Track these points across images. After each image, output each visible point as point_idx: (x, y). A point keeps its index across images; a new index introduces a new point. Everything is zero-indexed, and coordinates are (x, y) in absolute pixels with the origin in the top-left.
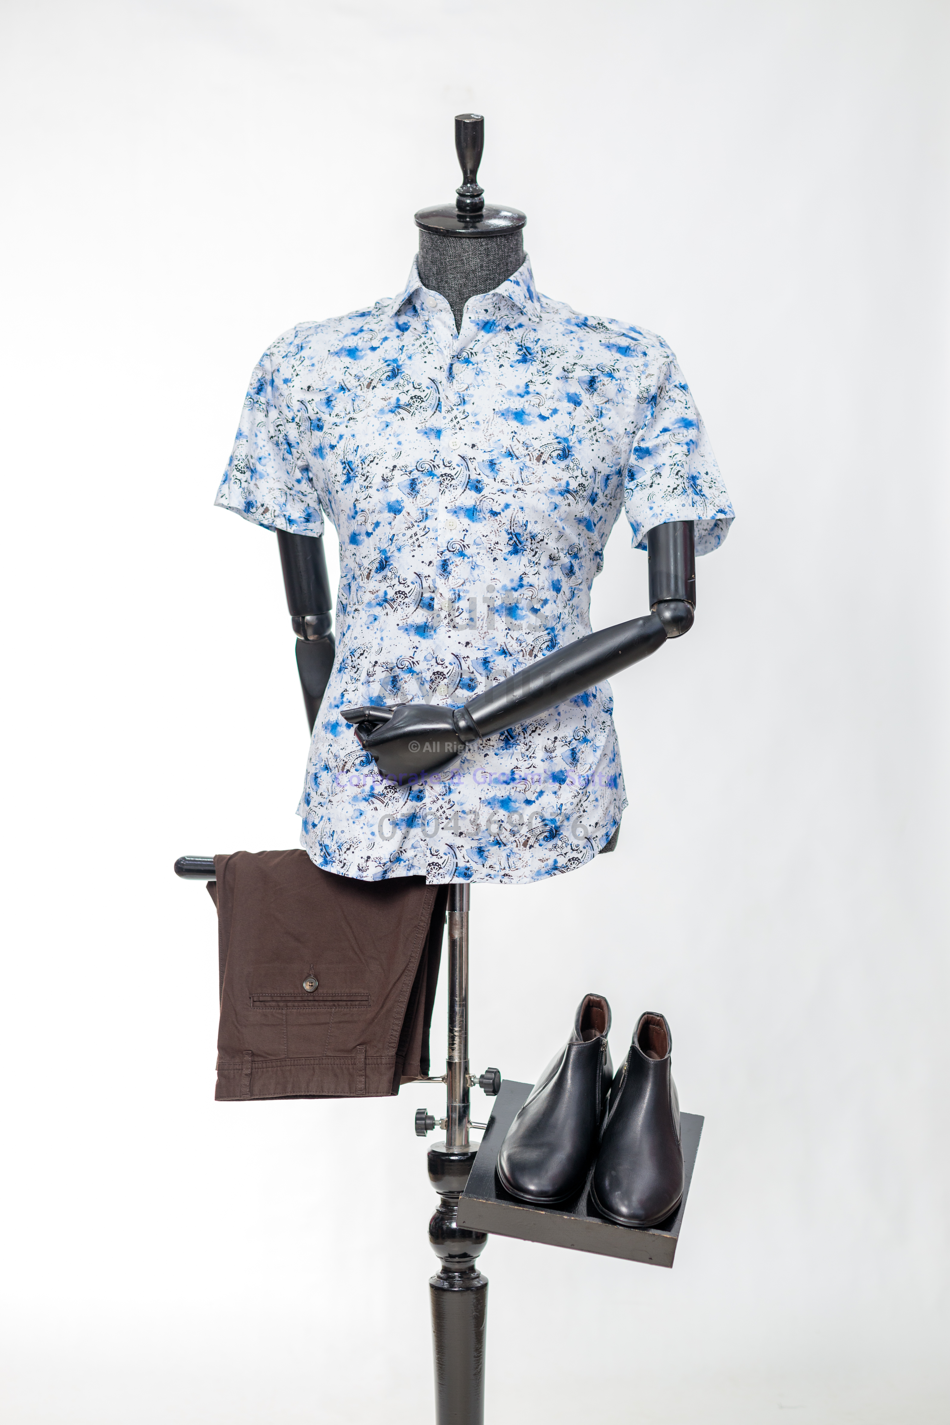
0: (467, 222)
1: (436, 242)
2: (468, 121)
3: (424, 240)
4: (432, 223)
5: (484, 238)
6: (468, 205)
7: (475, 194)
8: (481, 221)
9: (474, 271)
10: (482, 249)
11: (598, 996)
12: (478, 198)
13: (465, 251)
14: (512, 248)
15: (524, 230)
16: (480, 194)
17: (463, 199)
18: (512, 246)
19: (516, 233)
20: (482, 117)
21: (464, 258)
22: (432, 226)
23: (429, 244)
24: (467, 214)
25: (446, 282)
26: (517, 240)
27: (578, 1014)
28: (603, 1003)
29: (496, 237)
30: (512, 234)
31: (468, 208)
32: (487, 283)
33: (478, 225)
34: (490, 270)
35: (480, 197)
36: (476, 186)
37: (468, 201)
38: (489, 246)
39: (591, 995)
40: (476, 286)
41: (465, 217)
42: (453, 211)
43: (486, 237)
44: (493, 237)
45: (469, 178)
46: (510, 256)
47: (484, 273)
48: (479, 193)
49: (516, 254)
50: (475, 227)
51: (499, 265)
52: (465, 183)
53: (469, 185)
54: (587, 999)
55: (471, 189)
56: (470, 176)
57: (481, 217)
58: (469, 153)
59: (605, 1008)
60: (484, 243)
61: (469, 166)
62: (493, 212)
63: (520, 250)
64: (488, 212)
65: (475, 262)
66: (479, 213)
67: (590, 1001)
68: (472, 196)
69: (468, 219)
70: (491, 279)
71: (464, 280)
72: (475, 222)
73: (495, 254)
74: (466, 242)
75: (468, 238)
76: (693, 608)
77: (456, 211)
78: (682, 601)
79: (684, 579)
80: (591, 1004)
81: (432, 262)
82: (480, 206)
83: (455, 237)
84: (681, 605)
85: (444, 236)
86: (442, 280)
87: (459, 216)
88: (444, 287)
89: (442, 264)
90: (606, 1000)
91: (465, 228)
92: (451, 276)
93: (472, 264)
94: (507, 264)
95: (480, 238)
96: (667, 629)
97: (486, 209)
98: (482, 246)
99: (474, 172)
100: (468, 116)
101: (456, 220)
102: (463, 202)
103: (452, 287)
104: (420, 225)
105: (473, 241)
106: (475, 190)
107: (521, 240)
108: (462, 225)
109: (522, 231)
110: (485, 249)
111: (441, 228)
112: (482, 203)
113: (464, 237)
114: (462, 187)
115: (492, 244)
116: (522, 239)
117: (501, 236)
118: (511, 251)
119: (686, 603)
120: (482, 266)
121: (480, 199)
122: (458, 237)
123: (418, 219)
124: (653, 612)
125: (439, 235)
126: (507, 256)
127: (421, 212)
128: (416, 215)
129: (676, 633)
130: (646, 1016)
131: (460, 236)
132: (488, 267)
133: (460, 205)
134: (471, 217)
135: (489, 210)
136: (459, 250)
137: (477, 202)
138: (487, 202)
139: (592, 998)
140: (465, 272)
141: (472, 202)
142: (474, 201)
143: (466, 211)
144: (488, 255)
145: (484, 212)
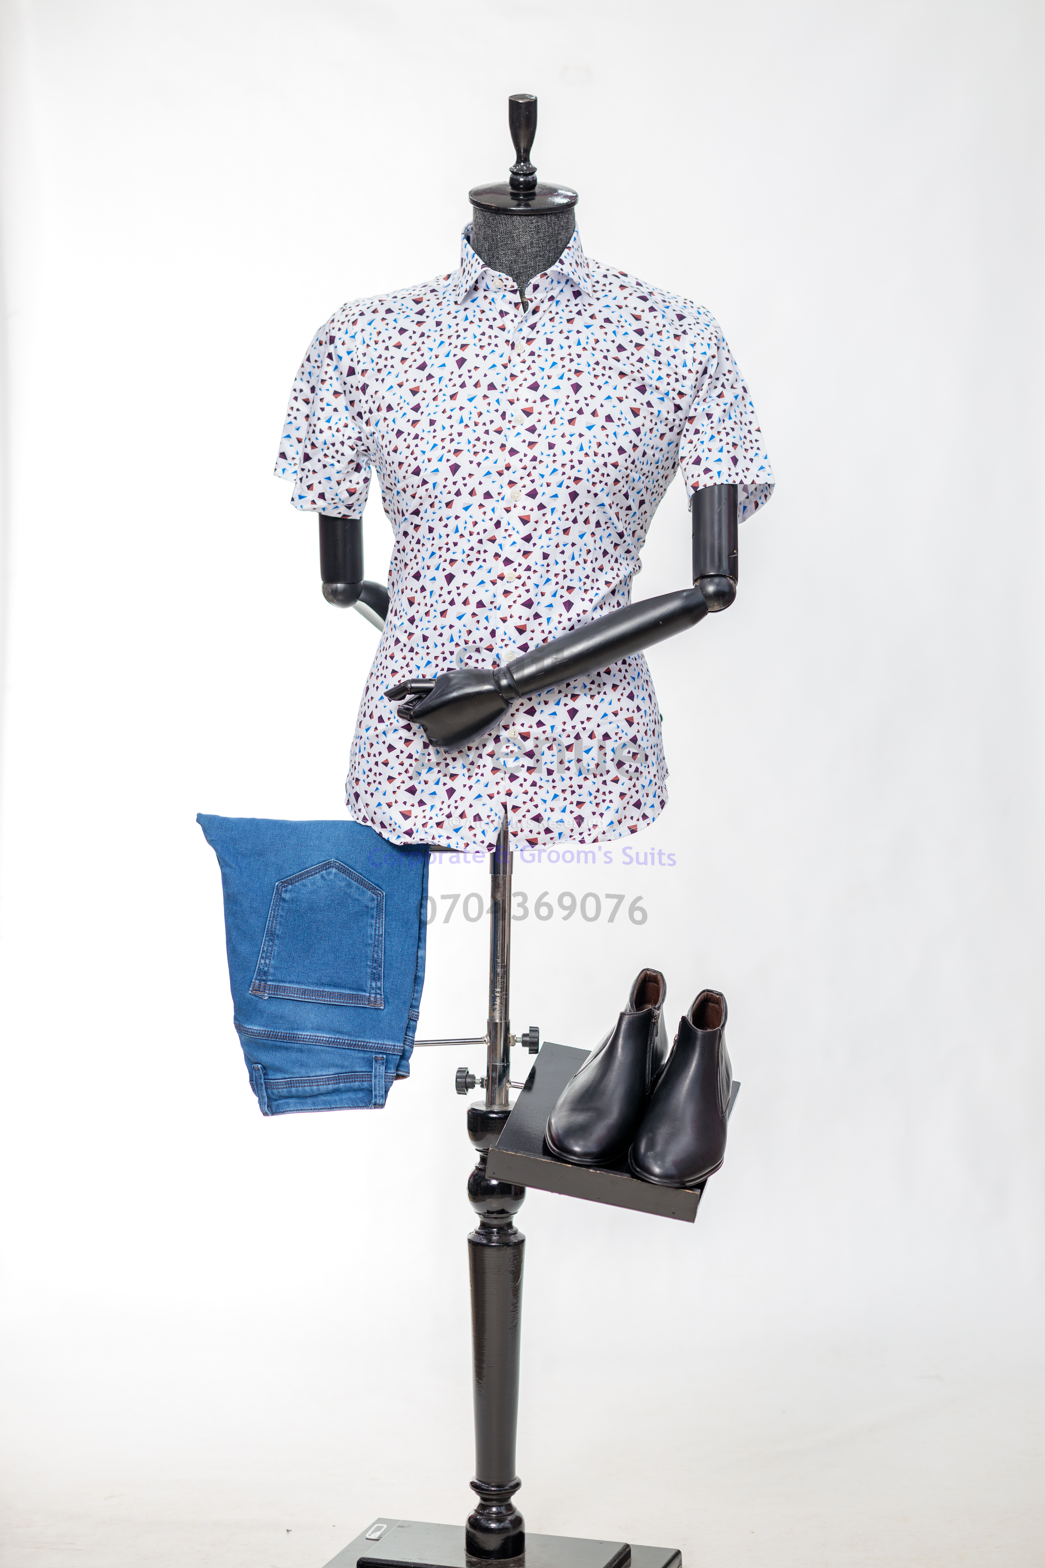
0: (520, 200)
1: (488, 219)
2: (521, 102)
3: (477, 217)
4: (485, 200)
5: (534, 215)
6: (520, 183)
7: (528, 172)
8: (534, 199)
9: (524, 248)
10: (532, 226)
11: (655, 971)
12: (532, 177)
13: (516, 228)
14: (563, 226)
15: (576, 208)
16: (533, 173)
17: (515, 177)
18: (562, 224)
19: (567, 211)
20: (536, 98)
21: (515, 235)
22: (484, 203)
23: (482, 221)
24: (519, 192)
25: (498, 258)
26: (567, 218)
27: (634, 987)
28: (659, 977)
29: (547, 214)
30: (562, 212)
31: (522, 186)
32: (537, 259)
33: (530, 202)
34: (540, 247)
35: (534, 176)
36: (529, 164)
37: (522, 179)
38: (539, 224)
39: (648, 969)
40: (526, 263)
41: (518, 195)
42: (507, 189)
43: (536, 215)
44: (543, 215)
45: (523, 157)
46: (560, 233)
47: (534, 250)
48: (532, 171)
49: (566, 232)
50: (527, 205)
51: (549, 242)
52: (518, 162)
53: (522, 164)
54: (643, 974)
55: (525, 168)
56: (523, 155)
57: (534, 194)
58: (522, 133)
59: (661, 982)
60: (534, 221)
61: (523, 145)
62: (545, 191)
63: (570, 228)
64: (540, 190)
65: (525, 239)
66: (532, 191)
67: (646, 975)
68: (525, 175)
69: (522, 197)
70: (540, 256)
71: (515, 256)
72: (528, 200)
73: (545, 232)
74: (517, 219)
75: (519, 215)
76: (735, 583)
77: (509, 189)
78: (725, 576)
79: (727, 554)
80: (647, 979)
81: (484, 238)
82: (532, 184)
83: (506, 214)
84: (724, 580)
85: (496, 213)
86: (493, 256)
87: (512, 194)
88: (495, 263)
89: (493, 240)
90: (662, 975)
91: (518, 205)
92: (502, 253)
93: (522, 241)
94: (557, 242)
95: (531, 215)
96: (709, 603)
97: (539, 187)
98: (532, 223)
99: (527, 151)
100: (523, 96)
101: (509, 197)
102: (516, 180)
103: (502, 263)
104: (473, 202)
105: (524, 218)
106: (528, 168)
107: (572, 218)
108: (515, 202)
109: (573, 209)
110: (535, 227)
111: (493, 205)
112: (535, 181)
113: (515, 215)
114: (515, 166)
115: (543, 222)
116: (574, 217)
117: (551, 214)
118: (561, 228)
119: (729, 579)
120: (532, 243)
121: (533, 178)
122: (509, 215)
123: (471, 196)
124: (696, 586)
125: (491, 213)
126: (558, 234)
127: (475, 189)
128: (470, 192)
129: (717, 608)
130: (705, 993)
131: (512, 214)
133: (514, 183)
134: (524, 195)
135: (542, 188)
136: (510, 227)
137: (530, 180)
138: (540, 181)
139: (648, 972)
140: (515, 249)
141: (525, 181)
142: (527, 179)
143: (519, 189)
144: (538, 232)
145: (537, 190)
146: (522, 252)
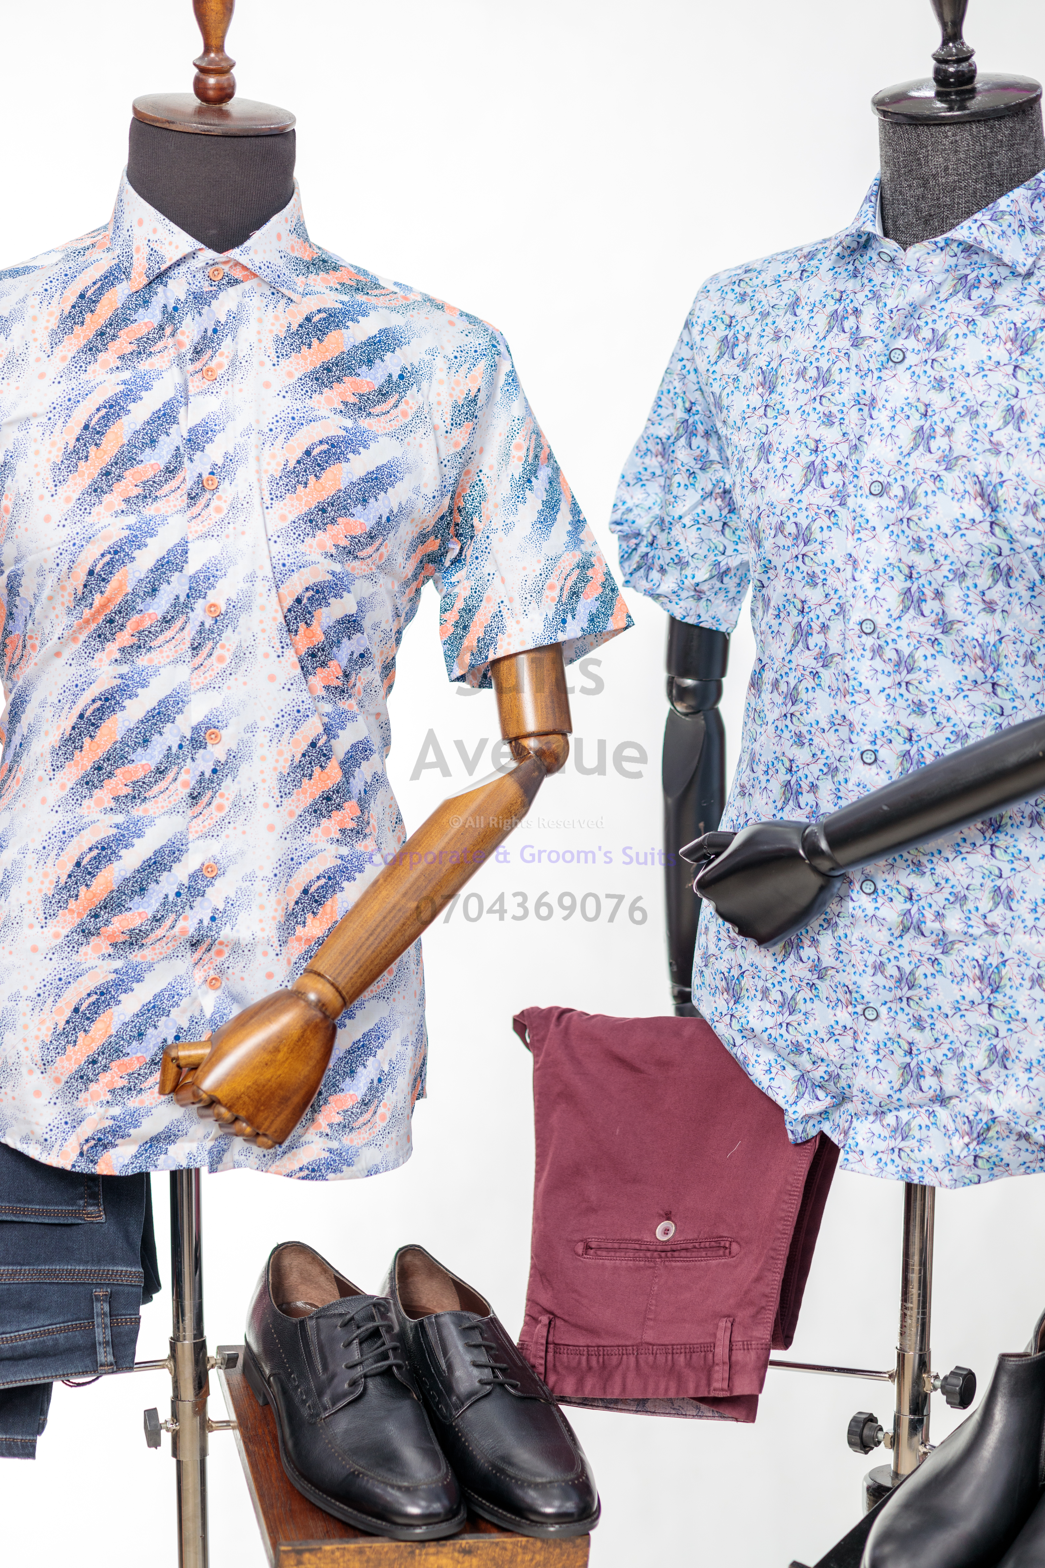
0: (952, 100)
6: (952, 75)
7: (963, 58)
8: (974, 98)
12: (967, 64)
13: (922, 146)
17: (944, 66)
18: (1000, 138)
24: (948, 89)
31: (953, 80)
33: (968, 104)
35: (971, 62)
36: (963, 44)
37: (951, 69)
40: (938, 199)
41: (949, 94)
42: (930, 85)
43: (977, 122)
45: (951, 34)
47: (951, 179)
48: (965, 57)
50: (963, 108)
51: (975, 166)
52: (945, 43)
53: (951, 44)
55: (954, 50)
56: (952, 30)
60: (950, 134)
61: (951, 18)
66: (969, 87)
68: (959, 61)
69: (956, 97)
72: (964, 100)
77: (934, 87)
82: (969, 77)
87: (939, 94)
91: (951, 109)
94: (990, 165)
98: (947, 137)
101: (936, 98)
102: (946, 71)
106: (959, 50)
108: (946, 105)
112: (972, 72)
114: (942, 48)
121: (970, 66)
126: (991, 153)
132: (956, 170)
133: (940, 75)
134: (957, 93)
135: (982, 81)
137: (966, 70)
138: (979, 71)
141: (957, 72)
142: (960, 68)
143: (949, 85)
144: (956, 151)
145: (978, 84)
146: (932, 183)
